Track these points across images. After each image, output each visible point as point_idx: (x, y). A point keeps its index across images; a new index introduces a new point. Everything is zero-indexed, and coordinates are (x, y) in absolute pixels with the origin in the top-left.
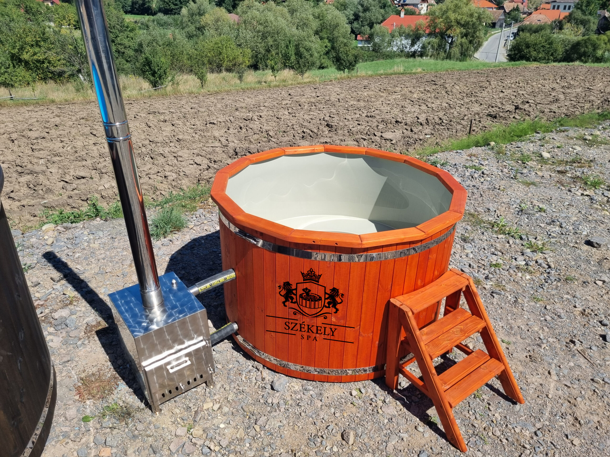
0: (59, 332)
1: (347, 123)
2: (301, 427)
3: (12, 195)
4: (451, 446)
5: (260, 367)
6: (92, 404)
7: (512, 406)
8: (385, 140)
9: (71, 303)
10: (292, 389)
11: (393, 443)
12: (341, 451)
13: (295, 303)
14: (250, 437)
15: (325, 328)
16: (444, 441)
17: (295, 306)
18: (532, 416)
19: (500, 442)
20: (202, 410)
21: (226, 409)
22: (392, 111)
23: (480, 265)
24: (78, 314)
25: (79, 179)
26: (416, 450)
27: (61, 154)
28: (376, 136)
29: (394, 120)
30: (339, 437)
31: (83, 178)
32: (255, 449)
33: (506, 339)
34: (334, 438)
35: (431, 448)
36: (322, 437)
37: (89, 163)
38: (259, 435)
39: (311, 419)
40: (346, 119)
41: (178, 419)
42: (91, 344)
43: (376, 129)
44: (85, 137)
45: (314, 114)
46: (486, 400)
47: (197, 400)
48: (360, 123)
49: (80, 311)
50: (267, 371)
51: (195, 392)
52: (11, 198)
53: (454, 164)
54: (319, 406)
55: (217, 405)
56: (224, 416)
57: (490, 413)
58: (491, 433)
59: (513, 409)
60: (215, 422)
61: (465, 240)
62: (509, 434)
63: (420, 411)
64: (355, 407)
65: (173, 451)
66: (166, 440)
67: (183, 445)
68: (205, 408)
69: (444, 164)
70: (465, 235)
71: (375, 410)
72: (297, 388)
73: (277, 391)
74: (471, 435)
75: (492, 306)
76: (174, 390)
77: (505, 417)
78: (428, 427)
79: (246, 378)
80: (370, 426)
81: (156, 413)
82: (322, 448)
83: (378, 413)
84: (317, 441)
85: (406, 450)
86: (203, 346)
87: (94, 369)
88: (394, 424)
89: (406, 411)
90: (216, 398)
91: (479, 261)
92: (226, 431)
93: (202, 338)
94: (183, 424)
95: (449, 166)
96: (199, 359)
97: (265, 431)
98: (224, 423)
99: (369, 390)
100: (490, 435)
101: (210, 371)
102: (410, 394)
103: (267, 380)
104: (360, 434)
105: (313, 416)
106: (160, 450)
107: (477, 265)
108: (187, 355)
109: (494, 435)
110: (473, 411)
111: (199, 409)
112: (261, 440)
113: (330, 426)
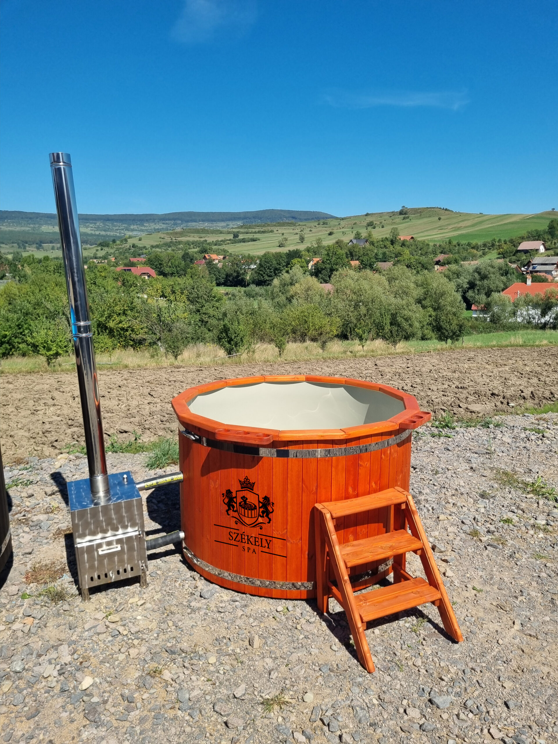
0: (32, 532)
1: (429, 394)
2: (213, 629)
3: (55, 444)
4: (360, 666)
5: (197, 576)
6: (35, 586)
7: (451, 644)
8: (471, 412)
9: (52, 512)
10: (220, 598)
11: (299, 655)
12: (242, 653)
13: (236, 511)
14: (160, 630)
15: (261, 539)
16: (356, 661)
17: (236, 514)
18: (470, 656)
19: (417, 672)
20: (127, 603)
21: (148, 605)
22: (491, 383)
23: (488, 519)
24: (54, 521)
25: (122, 433)
26: (320, 663)
27: (114, 411)
28: (461, 407)
29: (489, 393)
30: (247, 643)
31: (126, 432)
32: (161, 640)
33: (478, 587)
34: (241, 642)
35: (337, 665)
36: (229, 639)
37: (137, 419)
38: (169, 629)
39: (226, 624)
40: (430, 389)
41: (102, 607)
42: (55, 543)
43: (464, 401)
44: (142, 397)
45: (395, 383)
46: (422, 635)
47: (126, 595)
48: (446, 394)
49: (58, 518)
50: (203, 581)
51: (128, 589)
52: (54, 446)
53: (512, 425)
54: (240, 615)
55: (142, 602)
56: (145, 610)
57: (420, 647)
58: (412, 663)
59: (450, 647)
60: (134, 614)
61: (483, 496)
62: (432, 667)
63: (344, 634)
64: (275, 621)
65: (86, 629)
66: (84, 621)
67: (97, 626)
68: (130, 602)
69: (499, 425)
70: (488, 491)
71: (295, 625)
72: (225, 598)
73: (205, 598)
74: (388, 661)
75: (479, 556)
76: (103, 577)
77: (437, 653)
78: (344, 647)
79: (180, 585)
80: (282, 638)
81: (85, 600)
82: (225, 647)
83: (296, 628)
84: (223, 642)
85: (310, 662)
86: (136, 536)
87: (48, 562)
88: (309, 640)
89: (328, 631)
90: (144, 596)
91: (489, 516)
92: (141, 622)
93: (136, 528)
94: (104, 611)
95: (504, 427)
96: (131, 549)
97: (176, 627)
98: (142, 616)
99: (298, 609)
100: (409, 664)
101: (142, 566)
102: (339, 618)
103: (199, 589)
104: (269, 642)
105: (229, 622)
106: (76, 627)
107: (485, 519)
108: (119, 541)
109: (413, 664)
110: (402, 642)
111: (124, 602)
112: (170, 633)
113: (241, 632)
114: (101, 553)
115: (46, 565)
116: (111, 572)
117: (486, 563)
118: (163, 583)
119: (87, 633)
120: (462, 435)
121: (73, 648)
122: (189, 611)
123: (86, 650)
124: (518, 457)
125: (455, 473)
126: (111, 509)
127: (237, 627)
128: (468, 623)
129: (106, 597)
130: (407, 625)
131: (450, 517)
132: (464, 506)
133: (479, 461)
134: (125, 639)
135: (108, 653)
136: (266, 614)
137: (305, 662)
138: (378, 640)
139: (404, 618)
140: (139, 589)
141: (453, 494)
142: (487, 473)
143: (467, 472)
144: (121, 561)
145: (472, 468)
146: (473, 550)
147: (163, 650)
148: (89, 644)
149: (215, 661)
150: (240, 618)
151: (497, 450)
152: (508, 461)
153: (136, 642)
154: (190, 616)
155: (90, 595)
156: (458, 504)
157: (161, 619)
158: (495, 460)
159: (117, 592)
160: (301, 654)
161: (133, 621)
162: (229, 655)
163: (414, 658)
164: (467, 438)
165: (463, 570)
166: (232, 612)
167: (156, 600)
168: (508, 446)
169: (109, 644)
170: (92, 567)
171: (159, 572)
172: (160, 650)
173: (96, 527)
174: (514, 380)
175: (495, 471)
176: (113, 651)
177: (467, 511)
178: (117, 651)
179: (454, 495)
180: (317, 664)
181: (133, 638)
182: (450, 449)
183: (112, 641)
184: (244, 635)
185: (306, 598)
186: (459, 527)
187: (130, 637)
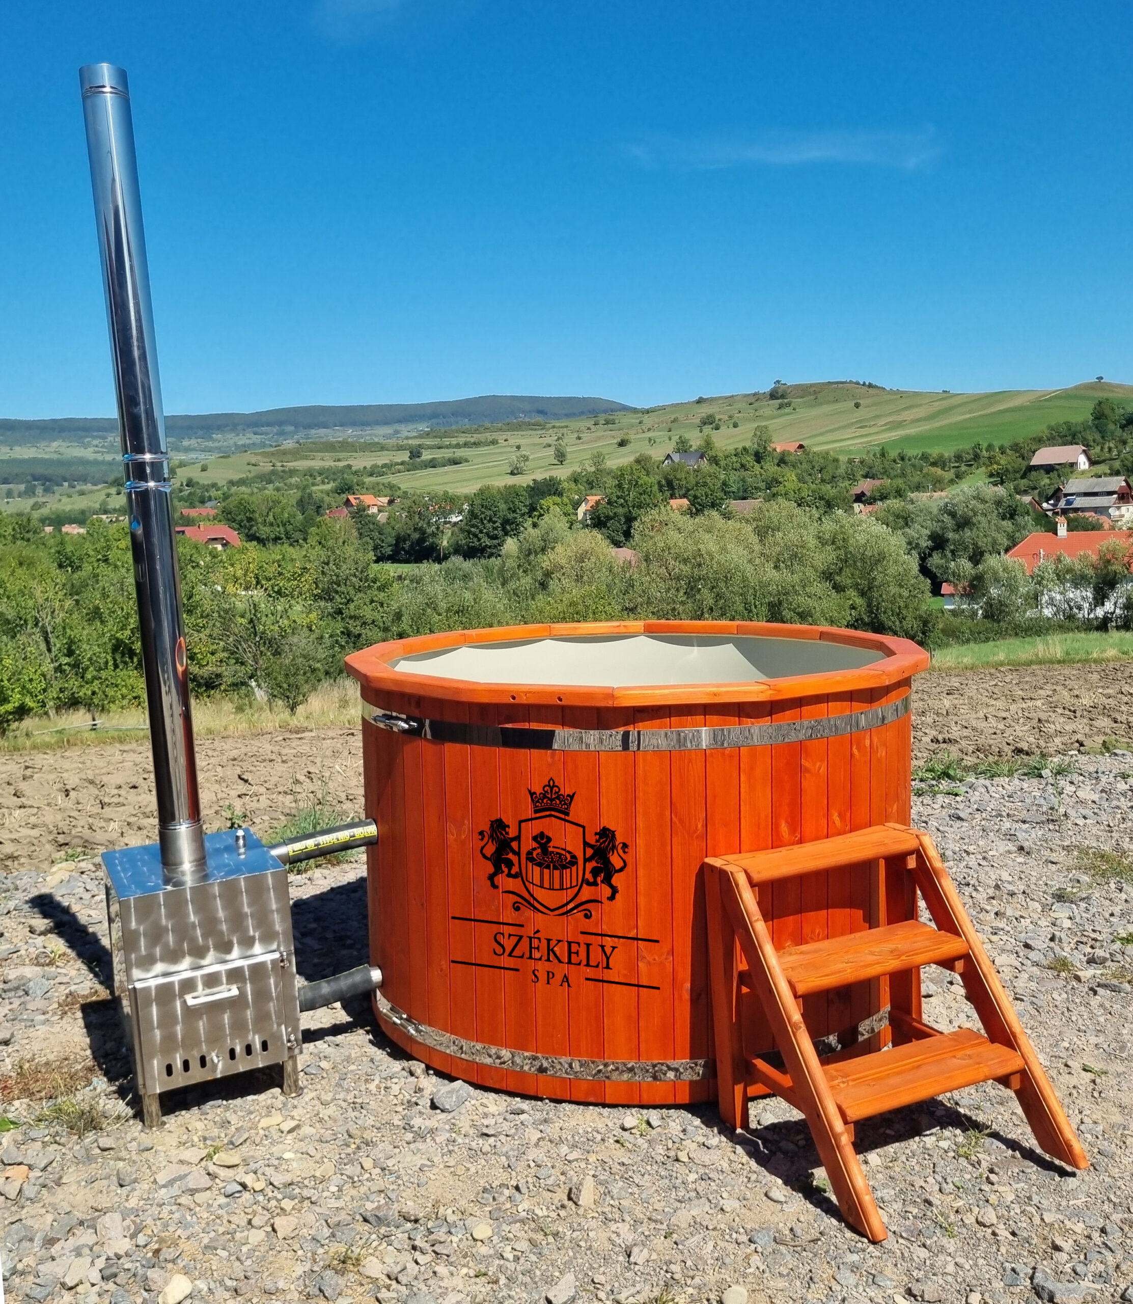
4: (846, 1230)
5: (418, 1068)
6: (25, 1106)
7: (1057, 1178)
9: (51, 963)
10: (481, 1109)
11: (693, 1213)
12: (554, 1215)
13: (516, 876)
14: (344, 1177)
16: (834, 1222)
17: (516, 885)
18: (1110, 1200)
19: (991, 1237)
20: (254, 1127)
21: (306, 1130)
23: (1084, 939)
26: (748, 1227)
30: (563, 1196)
32: (348, 1198)
33: (1097, 1066)
34: (548, 1195)
35: (791, 1230)
36: (517, 1188)
38: (367, 1175)
39: (503, 1159)
41: (196, 1139)
42: (63, 1022)
46: (984, 1165)
47: (251, 1113)
49: (66, 975)
50: (435, 1079)
51: (253, 1100)
53: (1092, 770)
54: (534, 1139)
55: (293, 1124)
56: (301, 1141)
57: (986, 1187)
58: (974, 1220)
59: (1058, 1185)
60: (274, 1149)
61: (1060, 897)
62: (1024, 1225)
63: (794, 1168)
64: (623, 1150)
65: (161, 1182)
66: (154, 1168)
67: (186, 1175)
68: (260, 1126)
69: (1064, 770)
70: (1069, 889)
71: (672, 1154)
72: (493, 1109)
73: (443, 1111)
74: (915, 1217)
75: (1083, 1008)
76: (195, 1064)
77: (1030, 1198)
78: (800, 1195)
79: (378, 1087)
80: (646, 1181)
81: (151, 1127)
82: (508, 1205)
83: (677, 1160)
84: (502, 1193)
85: (723, 1226)
86: (273, 962)
87: (51, 1057)
88: (712, 1184)
89: (753, 1164)
90: (295, 1113)
91: (1085, 933)
92: (295, 1164)
93: (274, 946)
94: (202, 1146)
95: (1076, 775)
96: (262, 995)
97: (383, 1169)
98: (296, 1152)
99: (672, 1124)
100: (967, 1221)
101: (289, 1041)
102: (775, 1137)
103: (427, 1093)
104: (615, 1191)
105: (511, 1153)
106: (135, 1181)
107: (1076, 939)
108: (235, 975)
109: (978, 1222)
110: (940, 1179)
111: (249, 1125)
112: (369, 1184)
113: (542, 1173)
114: (190, 1001)
115: (47, 1064)
116: (214, 1055)
117: (1102, 1019)
118: (338, 1085)
119: (164, 1190)
120: (983, 790)
121: (134, 1222)
122: (409, 1136)
123: (166, 1226)
124: (1121, 826)
125: (984, 858)
126: (215, 897)
127: (532, 1164)
128: (1089, 1136)
129: (203, 1117)
130: (944, 1144)
131: (994, 938)
132: (1022, 917)
133: (1033, 836)
134: (261, 1198)
135: (221, 1230)
136: (599, 1137)
137: (711, 1227)
138: (880, 1176)
139: (934, 1130)
140: (281, 1098)
141: (991, 895)
142: (1059, 856)
143: (1012, 856)
144: (239, 1027)
145: (1021, 848)
146: (1065, 996)
147: (358, 1217)
148: (171, 1212)
149: (490, 1233)
150: (537, 1145)
151: (1071, 812)
152: (1100, 833)
153: (287, 1204)
154: (412, 1146)
155: (163, 1115)
156: (1009, 913)
157: (343, 1156)
158: (1070, 833)
159: (227, 1108)
160: (699, 1210)
161: (276, 1162)
162: (522, 1221)
163: (976, 1210)
164: (997, 796)
165: (1052, 1036)
166: (515, 1134)
167: (326, 1118)
168: (1094, 806)
169: (220, 1212)
170: (169, 1041)
171: (324, 1064)
172: (350, 1218)
173: (180, 941)
174: (1059, 722)
175: (1076, 853)
176: (234, 1226)
177: (1031, 927)
178: (244, 1223)
179: (993, 898)
180: (742, 1230)
181: (280, 1196)
182: (962, 815)
183: (228, 1204)
184: (553, 1178)
185: (687, 1102)
186: (1021, 954)
187: (270, 1194)
